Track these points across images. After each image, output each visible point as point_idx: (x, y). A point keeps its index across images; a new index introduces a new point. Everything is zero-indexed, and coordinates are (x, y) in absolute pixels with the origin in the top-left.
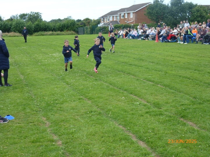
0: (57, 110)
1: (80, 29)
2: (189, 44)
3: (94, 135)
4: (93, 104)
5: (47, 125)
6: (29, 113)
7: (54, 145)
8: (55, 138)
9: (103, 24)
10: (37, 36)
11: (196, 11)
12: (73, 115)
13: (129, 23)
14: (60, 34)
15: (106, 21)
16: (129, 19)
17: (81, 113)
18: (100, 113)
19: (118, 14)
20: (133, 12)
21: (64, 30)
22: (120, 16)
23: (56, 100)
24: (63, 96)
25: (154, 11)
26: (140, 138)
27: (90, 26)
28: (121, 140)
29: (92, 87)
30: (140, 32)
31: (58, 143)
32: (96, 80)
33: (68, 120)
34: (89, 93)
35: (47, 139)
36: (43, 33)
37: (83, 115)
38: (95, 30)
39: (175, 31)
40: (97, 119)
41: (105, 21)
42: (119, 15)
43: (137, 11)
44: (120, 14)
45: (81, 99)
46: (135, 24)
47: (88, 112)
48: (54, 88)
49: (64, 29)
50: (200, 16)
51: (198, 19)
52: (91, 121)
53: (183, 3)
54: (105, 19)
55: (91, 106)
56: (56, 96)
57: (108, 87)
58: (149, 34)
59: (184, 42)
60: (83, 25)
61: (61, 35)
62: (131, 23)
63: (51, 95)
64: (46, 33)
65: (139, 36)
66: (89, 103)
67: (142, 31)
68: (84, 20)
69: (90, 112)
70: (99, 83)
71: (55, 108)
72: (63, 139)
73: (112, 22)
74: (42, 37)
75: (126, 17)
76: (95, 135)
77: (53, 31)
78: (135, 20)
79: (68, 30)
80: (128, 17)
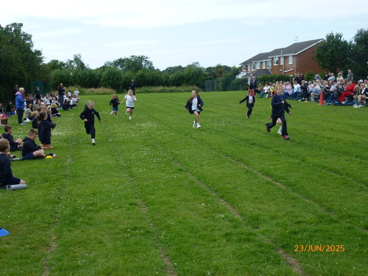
1: (207, 83)
9: (245, 74)
10: (139, 93)
13: (286, 74)
14: (175, 91)
15: (251, 69)
16: (287, 66)
19: (269, 59)
20: (294, 54)
21: (183, 84)
22: (272, 62)
27: (223, 77)
36: (148, 89)
38: (230, 84)
43: (299, 52)
44: (273, 58)
54: (249, 67)
60: (213, 76)
62: (290, 73)
64: (153, 88)
65: (294, 95)
73: (259, 71)
75: (282, 64)
77: (164, 86)
78: (296, 67)
79: (190, 84)
80: (284, 63)
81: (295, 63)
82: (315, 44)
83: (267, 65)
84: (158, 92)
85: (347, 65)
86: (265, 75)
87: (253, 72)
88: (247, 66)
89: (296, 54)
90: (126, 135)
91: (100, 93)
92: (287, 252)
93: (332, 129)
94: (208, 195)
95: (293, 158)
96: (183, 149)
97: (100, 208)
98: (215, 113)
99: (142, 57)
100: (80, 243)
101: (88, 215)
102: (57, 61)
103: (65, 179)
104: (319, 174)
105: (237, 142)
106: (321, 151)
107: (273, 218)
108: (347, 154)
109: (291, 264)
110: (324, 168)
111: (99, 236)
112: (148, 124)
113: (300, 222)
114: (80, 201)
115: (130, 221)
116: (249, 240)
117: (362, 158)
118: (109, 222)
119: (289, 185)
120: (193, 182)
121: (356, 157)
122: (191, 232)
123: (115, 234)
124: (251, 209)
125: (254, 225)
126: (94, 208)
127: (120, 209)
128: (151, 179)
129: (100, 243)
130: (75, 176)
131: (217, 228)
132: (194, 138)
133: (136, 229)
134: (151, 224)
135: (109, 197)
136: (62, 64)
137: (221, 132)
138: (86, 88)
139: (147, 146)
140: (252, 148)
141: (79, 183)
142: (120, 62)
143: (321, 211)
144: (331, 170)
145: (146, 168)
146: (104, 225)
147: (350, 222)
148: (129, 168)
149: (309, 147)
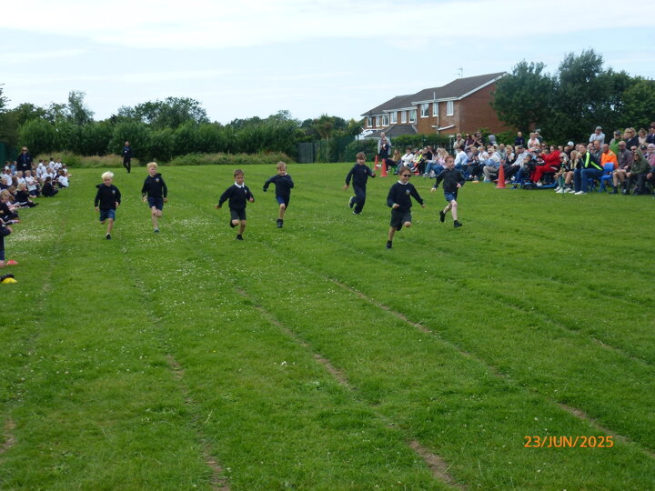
1: (304, 148)
11: (635, 98)
13: (443, 132)
14: (245, 161)
15: (380, 125)
16: (444, 118)
19: (412, 106)
20: (455, 99)
21: (259, 150)
22: (418, 111)
25: (515, 97)
27: (332, 139)
36: (198, 157)
38: (344, 149)
41: (377, 126)
42: (416, 108)
43: (465, 96)
44: (419, 106)
54: (377, 121)
60: (313, 135)
61: (248, 164)
62: (449, 131)
73: (394, 128)
75: (435, 115)
77: (226, 152)
78: (460, 121)
79: (271, 150)
80: (440, 114)
81: (458, 114)
82: (493, 81)
83: (409, 118)
84: (215, 163)
85: (548, 119)
86: (406, 135)
87: (386, 128)
88: (374, 118)
89: (460, 98)
90: (152, 241)
91: (109, 164)
92: (425, 445)
93: (517, 231)
94: (294, 347)
95: (446, 280)
96: (254, 266)
97: (99, 372)
98: (315, 202)
99: (187, 100)
100: (58, 435)
101: (76, 384)
102: (32, 106)
103: (37, 320)
104: (488, 309)
105: (351, 252)
106: (495, 268)
107: (405, 385)
108: (540, 273)
109: (430, 466)
110: (498, 297)
111: (94, 423)
112: (193, 221)
113: (451, 392)
114: (61, 359)
115: (152, 394)
116: (360, 425)
117: (565, 280)
118: (113, 397)
119: (435, 327)
120: (268, 324)
121: (554, 279)
122: (259, 412)
123: (123, 418)
124: (368, 371)
125: (371, 399)
126: (87, 372)
127: (135, 374)
128: (193, 319)
129: (96, 434)
130: (54, 315)
131: (306, 405)
132: (275, 246)
133: (161, 408)
134: (190, 400)
135: (116, 352)
136: (40, 112)
137: (323, 234)
138: (85, 155)
139: (189, 260)
140: (376, 263)
141: (62, 326)
142: (148, 108)
143: (489, 372)
144: (509, 301)
145: (185, 299)
146: (106, 402)
147: (537, 391)
148: (154, 299)
149: (475, 260)
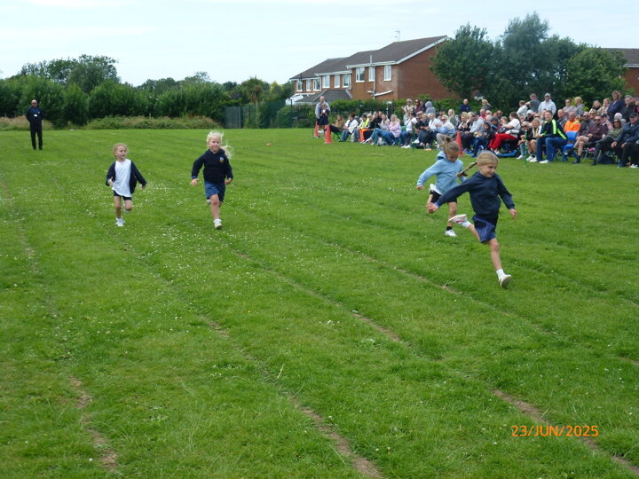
0: (122, 356)
1: (231, 112)
2: (552, 164)
3: (220, 437)
4: (235, 340)
5: (83, 402)
6: (31, 365)
7: (90, 466)
8: (100, 443)
9: (302, 97)
10: (99, 128)
11: (581, 66)
12: (168, 372)
13: (380, 98)
14: (168, 126)
15: (311, 89)
16: (381, 83)
17: (193, 368)
18: (250, 369)
19: (346, 70)
20: (393, 63)
21: (183, 114)
22: (353, 75)
23: (123, 325)
24: (147, 313)
25: (457, 62)
26: (363, 450)
27: (262, 103)
28: (300, 453)
29: (238, 289)
30: (410, 124)
31: (105, 461)
32: (256, 266)
33: (148, 387)
34: (226, 307)
35: (73, 447)
36: (117, 120)
37: (197, 373)
38: (276, 114)
39: (514, 122)
40: (238, 387)
41: (308, 90)
42: (350, 72)
43: (403, 60)
44: (354, 69)
45: (201, 324)
46: (397, 101)
47: (214, 366)
48: (123, 288)
49: (182, 110)
50: (594, 82)
51: (587, 90)
52: (219, 392)
53: (541, 40)
54: (308, 85)
55: (226, 347)
56: (123, 314)
57: (287, 287)
58: (437, 132)
59: (540, 159)
60: (240, 99)
61: (172, 128)
62: (387, 97)
63: (108, 309)
64: (126, 120)
65: (405, 138)
66: (224, 335)
67: (414, 120)
68: (244, 84)
69: (219, 366)
70: (263, 275)
71: (114, 352)
72: (121, 448)
73: (327, 92)
74: (113, 132)
75: (372, 79)
76: (222, 437)
77: (147, 115)
79: (197, 114)
80: (376, 78)
81: (396, 79)
82: (432, 45)
83: (343, 82)
84: (136, 127)
87: (317, 93)
88: (304, 82)
89: (398, 62)
